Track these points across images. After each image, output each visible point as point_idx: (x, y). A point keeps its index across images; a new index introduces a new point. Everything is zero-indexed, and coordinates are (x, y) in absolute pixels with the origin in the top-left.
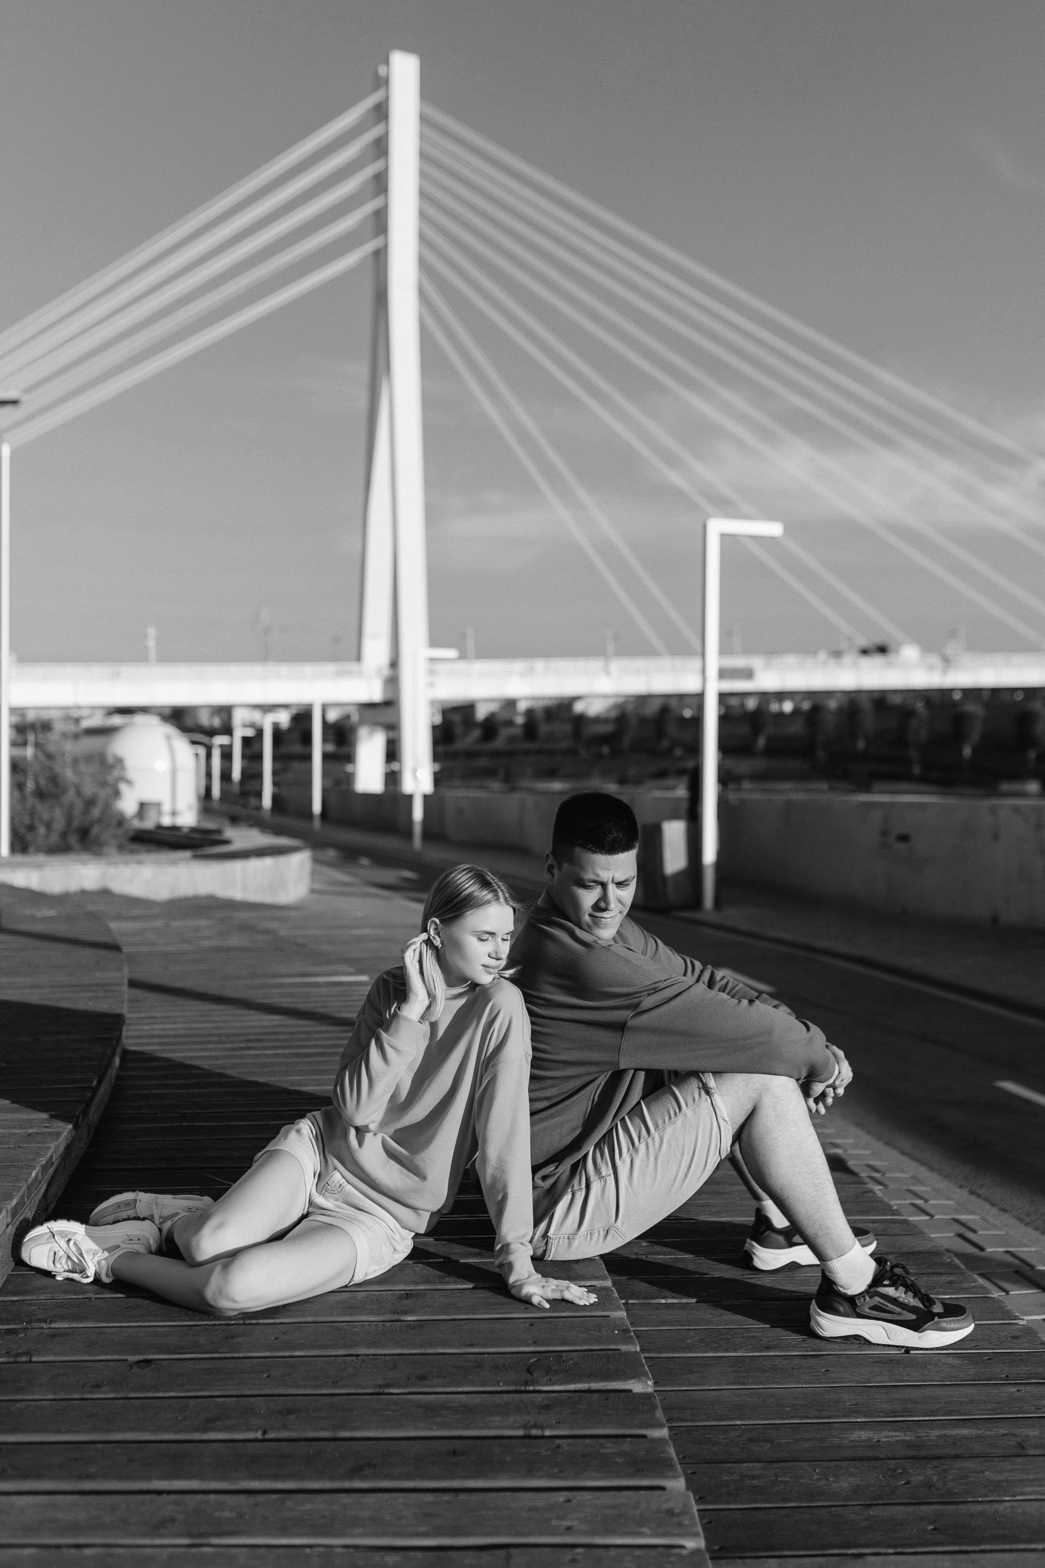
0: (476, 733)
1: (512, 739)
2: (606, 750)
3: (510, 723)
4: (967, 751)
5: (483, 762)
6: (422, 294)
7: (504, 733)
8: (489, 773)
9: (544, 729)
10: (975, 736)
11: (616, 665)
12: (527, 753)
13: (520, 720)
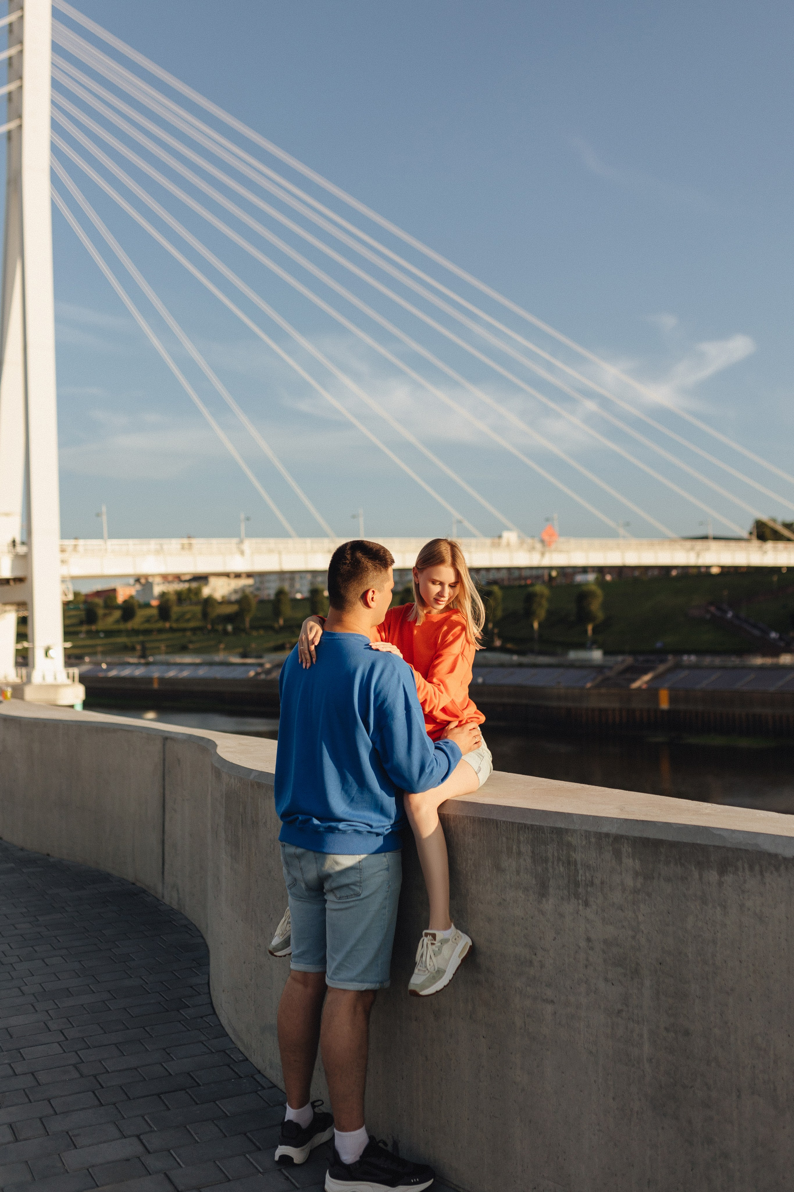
0: (117, 614)
1: (148, 620)
2: (230, 628)
3: (148, 605)
4: (536, 625)
5: (122, 640)
6: (54, 179)
7: (141, 614)
8: (128, 649)
9: (176, 610)
10: (542, 613)
11: (248, 545)
12: (160, 631)
13: (155, 603)
